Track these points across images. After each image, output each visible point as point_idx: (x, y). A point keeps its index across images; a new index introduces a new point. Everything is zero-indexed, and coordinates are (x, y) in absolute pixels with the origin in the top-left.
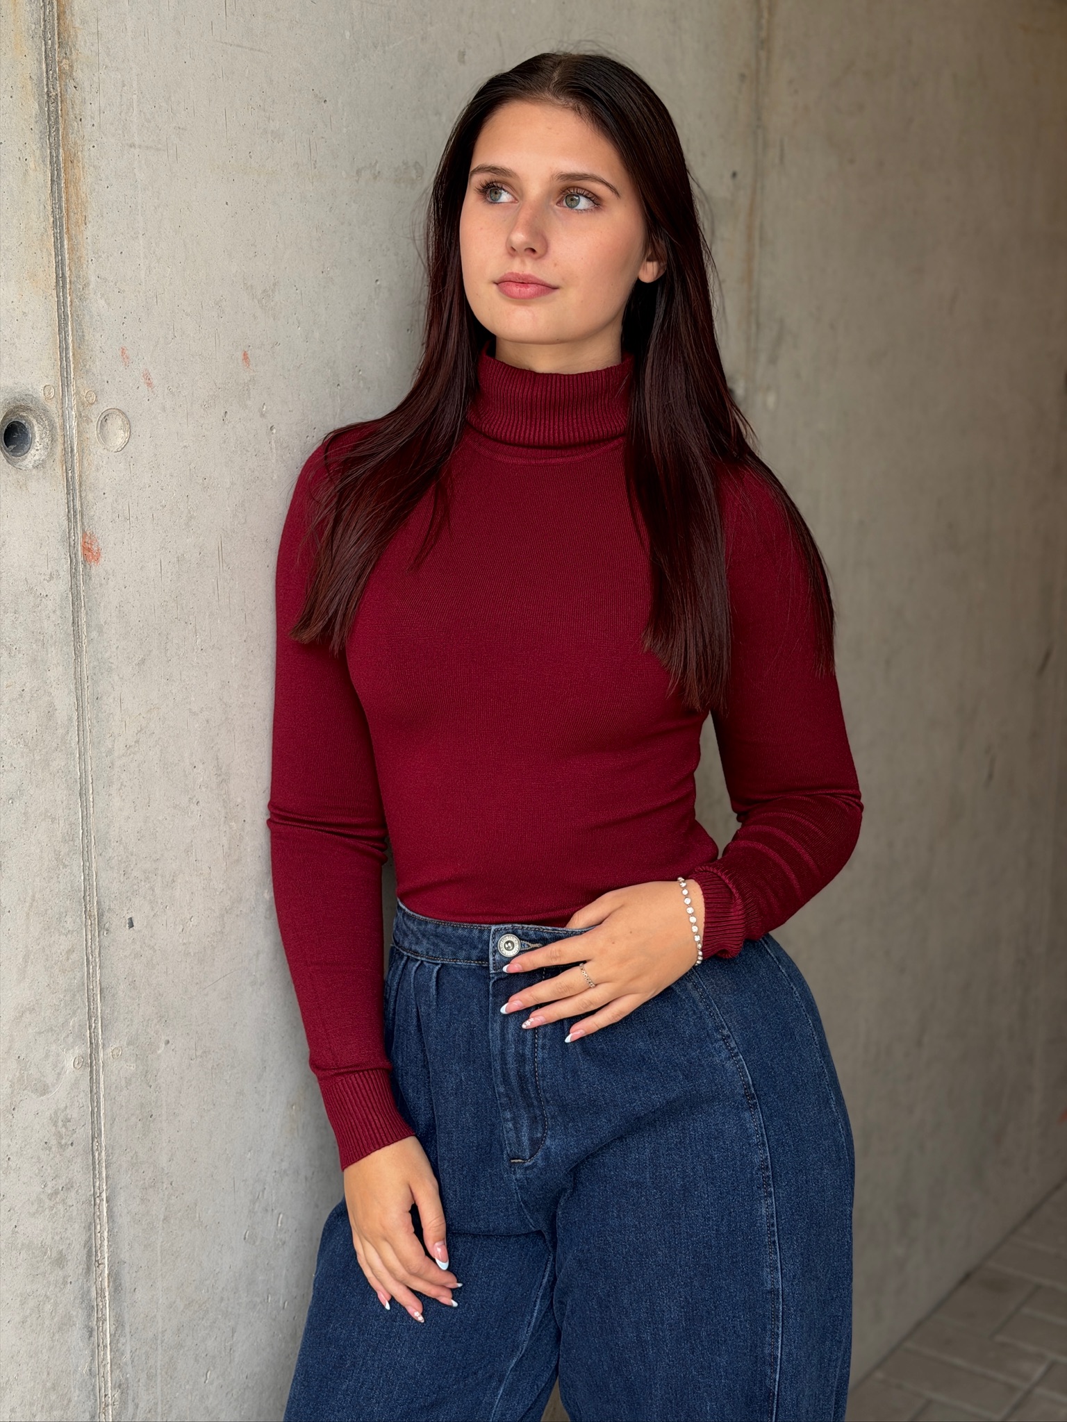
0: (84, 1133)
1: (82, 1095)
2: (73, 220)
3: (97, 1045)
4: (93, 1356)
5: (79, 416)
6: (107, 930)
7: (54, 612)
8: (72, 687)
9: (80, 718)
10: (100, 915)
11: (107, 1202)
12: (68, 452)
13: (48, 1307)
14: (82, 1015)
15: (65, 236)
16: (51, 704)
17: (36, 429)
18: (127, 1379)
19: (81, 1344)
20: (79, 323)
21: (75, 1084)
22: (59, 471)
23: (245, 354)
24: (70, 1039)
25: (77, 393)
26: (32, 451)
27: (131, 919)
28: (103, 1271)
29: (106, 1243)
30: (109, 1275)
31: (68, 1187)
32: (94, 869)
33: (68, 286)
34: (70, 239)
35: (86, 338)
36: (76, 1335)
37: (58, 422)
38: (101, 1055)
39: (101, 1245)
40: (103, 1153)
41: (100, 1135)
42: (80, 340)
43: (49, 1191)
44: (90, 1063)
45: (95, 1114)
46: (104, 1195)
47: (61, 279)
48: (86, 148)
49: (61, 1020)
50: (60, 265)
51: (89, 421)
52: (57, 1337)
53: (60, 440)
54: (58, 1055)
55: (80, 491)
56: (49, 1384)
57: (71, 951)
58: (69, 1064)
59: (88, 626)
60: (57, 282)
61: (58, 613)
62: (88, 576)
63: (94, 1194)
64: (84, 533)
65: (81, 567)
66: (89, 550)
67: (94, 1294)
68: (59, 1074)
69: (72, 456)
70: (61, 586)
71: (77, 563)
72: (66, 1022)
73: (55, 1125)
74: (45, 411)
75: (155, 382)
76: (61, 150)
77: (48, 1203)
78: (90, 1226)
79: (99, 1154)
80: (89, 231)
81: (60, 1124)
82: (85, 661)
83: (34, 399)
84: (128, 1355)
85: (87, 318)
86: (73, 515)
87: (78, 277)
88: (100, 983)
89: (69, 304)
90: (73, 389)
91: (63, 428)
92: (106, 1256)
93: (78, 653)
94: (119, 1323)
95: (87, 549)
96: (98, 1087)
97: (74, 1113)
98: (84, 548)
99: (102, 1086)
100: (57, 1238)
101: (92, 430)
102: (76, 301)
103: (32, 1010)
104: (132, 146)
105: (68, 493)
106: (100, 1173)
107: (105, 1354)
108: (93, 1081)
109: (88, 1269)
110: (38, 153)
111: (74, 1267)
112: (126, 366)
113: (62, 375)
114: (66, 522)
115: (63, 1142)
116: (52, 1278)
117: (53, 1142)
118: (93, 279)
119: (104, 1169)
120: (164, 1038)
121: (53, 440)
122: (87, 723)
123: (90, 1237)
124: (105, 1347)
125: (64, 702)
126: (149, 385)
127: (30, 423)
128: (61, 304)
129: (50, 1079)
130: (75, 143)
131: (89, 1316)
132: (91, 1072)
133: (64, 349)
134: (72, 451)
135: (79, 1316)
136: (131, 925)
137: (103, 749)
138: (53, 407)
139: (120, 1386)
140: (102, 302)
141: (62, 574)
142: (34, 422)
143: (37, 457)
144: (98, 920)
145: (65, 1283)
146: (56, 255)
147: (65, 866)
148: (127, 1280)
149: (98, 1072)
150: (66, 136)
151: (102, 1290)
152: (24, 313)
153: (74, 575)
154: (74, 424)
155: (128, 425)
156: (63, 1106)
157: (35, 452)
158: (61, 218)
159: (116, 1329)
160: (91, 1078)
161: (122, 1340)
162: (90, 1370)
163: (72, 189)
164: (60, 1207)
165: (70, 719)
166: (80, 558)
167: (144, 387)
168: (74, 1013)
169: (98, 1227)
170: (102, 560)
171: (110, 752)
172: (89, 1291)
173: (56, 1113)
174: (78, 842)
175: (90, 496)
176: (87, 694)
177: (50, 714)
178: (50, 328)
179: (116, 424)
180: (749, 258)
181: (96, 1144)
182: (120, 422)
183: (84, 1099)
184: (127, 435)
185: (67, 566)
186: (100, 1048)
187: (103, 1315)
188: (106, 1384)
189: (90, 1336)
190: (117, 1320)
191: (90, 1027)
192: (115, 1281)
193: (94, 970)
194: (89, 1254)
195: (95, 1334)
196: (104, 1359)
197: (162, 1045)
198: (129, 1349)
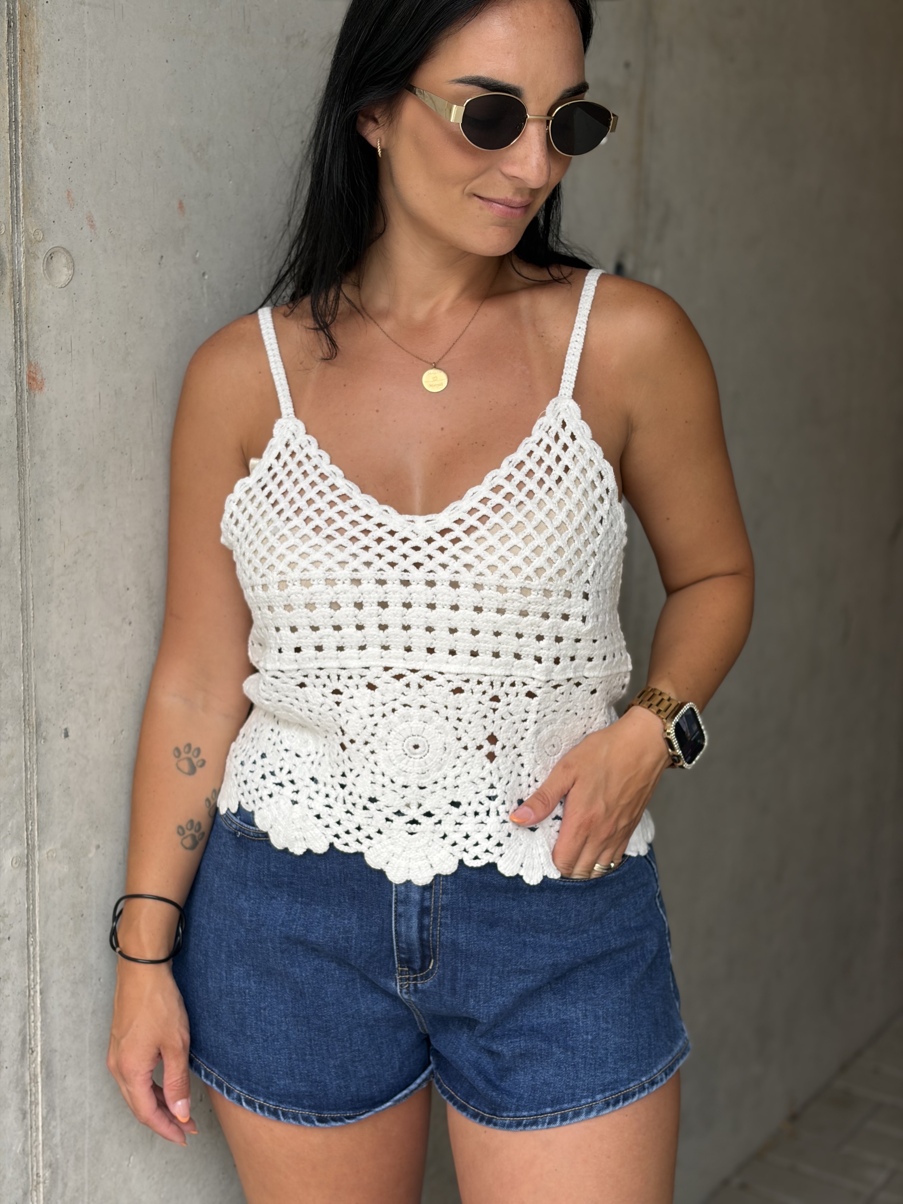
0: (19, 928)
1: (19, 893)
3: (33, 845)
4: (26, 1136)
6: (45, 739)
8: (16, 507)
10: (38, 725)
11: (41, 993)
14: (20, 816)
18: (57, 1160)
19: (15, 1124)
21: (12, 882)
23: (181, 203)
24: (10, 838)
27: (66, 729)
28: (36, 1059)
29: (39, 1032)
30: (41, 1062)
31: (5, 979)
32: (33, 681)
36: (11, 1115)
38: (37, 856)
39: (35, 1034)
40: (38, 948)
41: (35, 930)
44: (26, 861)
45: (30, 910)
46: (38, 988)
57: (11, 757)
58: (8, 863)
62: (31, 403)
63: (29, 986)
65: (25, 394)
66: (33, 379)
67: (27, 1079)
71: (22, 390)
72: (5, 824)
78: (25, 1016)
79: (34, 949)
84: (58, 1137)
88: (37, 789)
92: (39, 1044)
94: (50, 1107)
95: (31, 379)
96: (34, 887)
97: (12, 910)
98: (29, 377)
99: (37, 884)
106: (34, 966)
107: (37, 1136)
108: (29, 881)
109: (23, 1056)
111: (9, 1052)
115: (1, 935)
119: (38, 964)
120: (95, 843)
122: (28, 541)
123: (25, 1024)
124: (37, 1129)
131: (23, 1099)
132: (28, 871)
135: (14, 1098)
136: (66, 735)
137: (43, 568)
139: (50, 1166)
144: (36, 729)
147: (7, 677)
148: (58, 1067)
149: (34, 872)
151: (36, 1076)
156: (1, 902)
159: (48, 1112)
160: (28, 879)
161: (53, 1123)
162: (24, 1150)
165: (14, 537)
166: (25, 386)
168: (14, 815)
169: (32, 1017)
170: (44, 389)
171: (50, 571)
172: (23, 1076)
174: (20, 655)
176: (29, 515)
181: (31, 941)
182: (64, 261)
183: (20, 897)
185: (14, 393)
186: (37, 848)
187: (36, 1099)
188: (38, 1162)
189: (24, 1117)
190: (49, 1105)
191: (27, 829)
192: (47, 1068)
193: (32, 776)
194: (24, 1042)
195: (28, 1116)
196: (36, 1140)
197: (93, 850)
198: (58, 1131)
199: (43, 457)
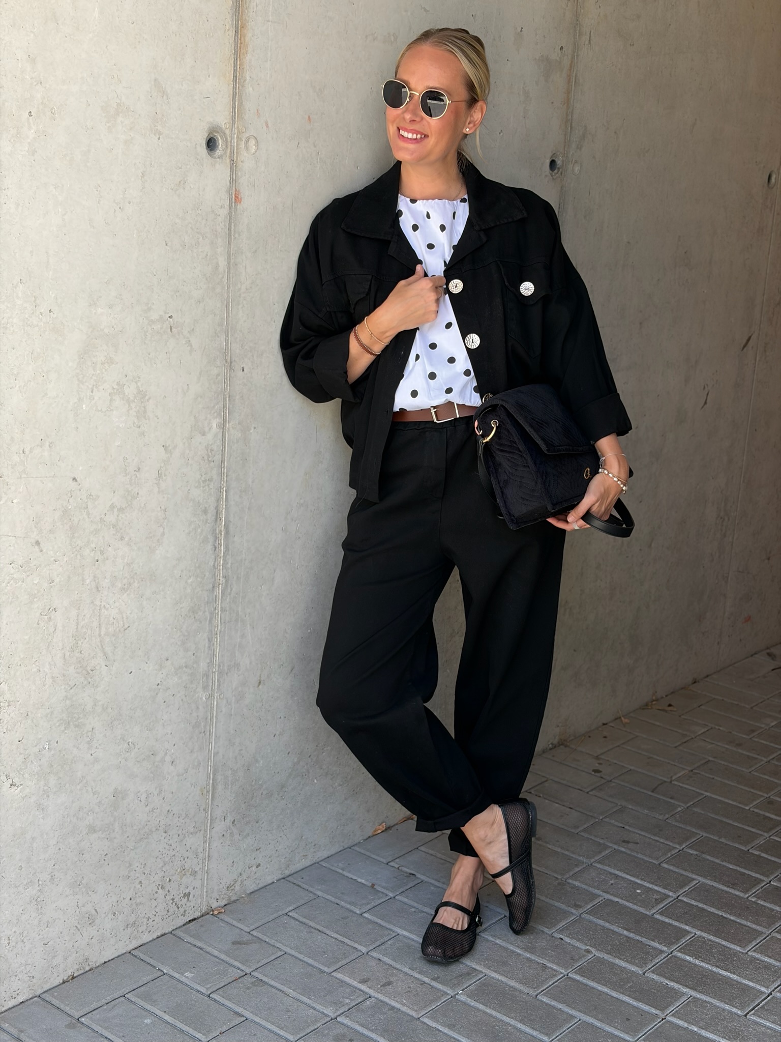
0: (218, 458)
1: (218, 441)
2: (242, 52)
3: (226, 420)
4: (215, 559)
5: (238, 137)
6: (233, 370)
7: (222, 222)
8: (226, 258)
9: (229, 272)
10: (231, 362)
11: (226, 492)
12: (232, 152)
13: (199, 530)
14: (221, 405)
15: (238, 59)
16: (217, 263)
17: (220, 141)
18: (228, 575)
19: (211, 552)
20: (240, 97)
21: (216, 435)
22: (228, 160)
23: (309, 117)
24: (215, 414)
25: (238, 127)
26: (218, 151)
27: (243, 367)
28: (222, 523)
29: (224, 510)
30: (224, 525)
31: (211, 480)
32: (229, 341)
33: (238, 80)
34: (240, 60)
35: (243, 103)
36: (209, 547)
37: (229, 139)
38: (227, 425)
39: (222, 511)
40: (225, 470)
41: (225, 460)
42: (241, 104)
43: (203, 479)
44: (223, 426)
45: (223, 451)
46: (225, 489)
47: (235, 77)
48: (250, 22)
49: (212, 405)
50: (235, 71)
51: (241, 140)
52: (202, 545)
53: (229, 147)
54: (210, 420)
55: (236, 171)
56: (197, 565)
57: (218, 375)
58: (214, 426)
59: (235, 232)
60: (234, 79)
61: (223, 223)
62: (236, 209)
63: (221, 487)
64: (236, 190)
65: (233, 204)
66: (237, 197)
67: (217, 532)
68: (210, 429)
69: (234, 155)
70: (224, 212)
71: (232, 202)
72: (214, 407)
73: (207, 450)
74: (225, 134)
75: (270, 125)
76: (240, 22)
77: (202, 485)
78: (218, 500)
79: (224, 470)
80: (249, 57)
81: (209, 451)
82: (232, 247)
83: (221, 128)
84: (230, 564)
85: (244, 94)
86: (233, 181)
87: (242, 77)
88: (229, 393)
89: (237, 88)
90: (236, 126)
91: (231, 142)
92: (224, 516)
93: (229, 243)
94: (227, 549)
95: (236, 197)
96: (225, 439)
97: (215, 448)
98: (235, 196)
99: (227, 439)
100: (205, 501)
101: (243, 145)
102: (240, 87)
103: (201, 397)
104: (268, 21)
105: (231, 171)
106: (224, 478)
107: (220, 560)
108: (223, 436)
109: (216, 520)
110: (230, 23)
111: (211, 516)
112: (259, 117)
113: (232, 119)
114: (229, 184)
115: (210, 459)
116: (202, 518)
117: (206, 458)
118: (248, 78)
119: (225, 478)
120: (253, 426)
121: (227, 147)
122: (231, 275)
123: (218, 505)
124: (221, 557)
125: (222, 262)
126: (267, 126)
127: (218, 139)
128: (234, 88)
129: (206, 429)
130: (246, 19)
131: (215, 541)
132: (223, 431)
133: (234, 108)
134: (234, 152)
135: (211, 539)
136: (243, 370)
137: (237, 288)
138: (227, 132)
139: (225, 577)
140: (251, 89)
141: (226, 206)
142: (220, 138)
143: (220, 154)
144: (230, 365)
145: (206, 522)
146: (234, 67)
147: (218, 337)
148: (231, 529)
149: (225, 433)
150: (242, 16)
151: (221, 531)
152: (220, 91)
153: (230, 208)
154: (235, 141)
155: (257, 144)
156: (210, 443)
157: (219, 152)
158: (237, 51)
159: (226, 551)
160: (223, 435)
161: (228, 557)
162: (214, 565)
163: (242, 39)
164: (207, 487)
165: (224, 272)
166: (233, 200)
167: (265, 127)
168: (218, 403)
169: (221, 502)
170: (242, 203)
171: (240, 289)
172: (216, 530)
173: (208, 445)
174: (224, 327)
175: (239, 174)
176: (232, 261)
177: (217, 267)
178: (229, 98)
179: (252, 142)
181: (223, 465)
182: (254, 142)
183: (219, 443)
184: (256, 148)
185: (228, 203)
186: (227, 422)
187: (221, 542)
188: (220, 574)
189: (215, 550)
190: (226, 547)
191: (224, 412)
192: (226, 529)
193: (227, 386)
194: (217, 513)
195: (217, 549)
196: (220, 562)
197: (253, 429)
198: (230, 562)
199: (239, 235)
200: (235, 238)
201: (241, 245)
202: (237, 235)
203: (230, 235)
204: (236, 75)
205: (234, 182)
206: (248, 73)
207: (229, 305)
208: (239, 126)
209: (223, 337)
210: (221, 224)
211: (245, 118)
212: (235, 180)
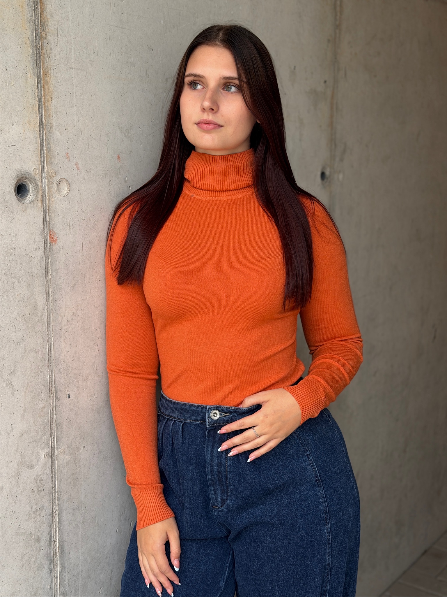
0: (48, 485)
1: (48, 469)
2: (46, 99)
3: (54, 447)
4: (52, 581)
5: (48, 181)
6: (59, 399)
7: (37, 264)
8: (45, 296)
9: (48, 309)
10: (56, 393)
11: (58, 515)
12: (44, 197)
13: (33, 560)
14: (48, 435)
15: (43, 106)
16: (36, 303)
17: (30, 186)
18: (66, 591)
19: (47, 576)
20: (48, 143)
21: (45, 465)
22: (40, 204)
23: (118, 156)
24: (43, 445)
25: (48, 172)
26: (29, 196)
27: (69, 394)
28: (56, 545)
29: (57, 533)
30: (59, 546)
31: (41, 509)
32: (53, 373)
33: (44, 127)
34: (45, 107)
35: (52, 148)
36: (45, 572)
37: (39, 184)
38: (56, 452)
40: (57, 494)
41: (55, 486)
42: (49, 149)
43: (34, 510)
44: (51, 455)
45: (53, 478)
46: (57, 512)
47: (41, 124)
48: (52, 69)
49: (39, 437)
50: (41, 118)
51: (52, 183)
52: (36, 573)
53: (40, 192)
54: (38, 452)
55: (49, 213)
57: (43, 408)
58: (42, 456)
59: (52, 270)
60: (40, 125)
61: (39, 264)
62: (52, 249)
63: (53, 512)
64: (50, 231)
65: (49, 245)
66: (52, 238)
67: (52, 554)
68: (38, 460)
69: (45, 199)
70: (40, 253)
71: (47, 243)
72: (41, 438)
73: (36, 482)
74: (34, 179)
75: (80, 167)
76: (41, 70)
77: (33, 515)
78: (51, 526)
79: (55, 495)
80: (53, 104)
81: (38, 481)
82: (50, 285)
83: (29, 174)
84: (67, 581)
85: (52, 140)
86: (46, 223)
87: (48, 123)
88: (56, 422)
89: (44, 134)
90: (46, 170)
91: (42, 186)
92: (58, 538)
93: (47, 281)
94: (63, 567)
95: (51, 238)
96: (55, 466)
97: (44, 477)
98: (50, 237)
99: (56, 465)
100: (37, 530)
101: (54, 187)
102: (48, 133)
103: (27, 433)
104: (71, 68)
105: (44, 214)
106: (55, 503)
107: (57, 580)
108: (53, 464)
109: (50, 544)
110: (32, 71)
111: (44, 543)
112: (68, 160)
113: (41, 164)
114: (42, 226)
115: (40, 489)
116: (34, 548)
117: (36, 489)
118: (55, 124)
119: (57, 501)
120: (83, 445)
121: (37, 191)
122: (51, 311)
123: (51, 530)
124: (57, 577)
125: (41, 302)
126: (78, 168)
127: (28, 184)
128: (41, 135)
129: (34, 462)
130: (47, 67)
131: (50, 564)
132: (52, 459)
133: (42, 153)
135: (46, 564)
136: (69, 397)
137: (57, 322)
138: (37, 177)
139: (63, 594)
140: (58, 134)
141: (41, 248)
142: (30, 184)
143: (30, 199)
144: (54, 395)
145: (40, 550)
146: (39, 114)
147: (41, 372)
148: (66, 548)
149: (54, 459)
150: (43, 63)
151: (56, 553)
152: (25, 138)
153: (46, 249)
154: (46, 185)
155: (69, 186)
156: (39, 474)
157: (30, 197)
158: (41, 98)
159: (62, 570)
160: (52, 462)
161: (64, 574)
162: (51, 587)
163: (46, 86)
164: (38, 517)
165: (44, 309)
166: (49, 241)
167: (76, 169)
168: (45, 434)
169: (54, 526)
170: (57, 242)
171: (61, 323)
172: (50, 553)
173: (37, 477)
174: (47, 362)
175: (53, 215)
176: (51, 299)
177: (35, 307)
178: (36, 145)
179: (64, 185)
180: (332, 117)
181: (53, 490)
182: (65, 184)
183: (48, 471)
184: (68, 189)
185: (43, 245)
186: (56, 449)
187: (56, 563)
188: (57, 593)
189: (51, 572)
191: (51, 440)
192: (61, 549)
193: (53, 416)
194: (50, 538)
195: (53, 572)
196: (57, 582)
197: (82, 448)
198: (67, 578)
199: (57, 273)
200: (52, 276)
201: (59, 282)
202: (54, 273)
203: (47, 274)
204: (42, 122)
205: (48, 224)
206: (54, 119)
207: (51, 339)
208: (49, 170)
209: (46, 371)
210: (36, 265)
211: (55, 162)
212: (49, 222)
